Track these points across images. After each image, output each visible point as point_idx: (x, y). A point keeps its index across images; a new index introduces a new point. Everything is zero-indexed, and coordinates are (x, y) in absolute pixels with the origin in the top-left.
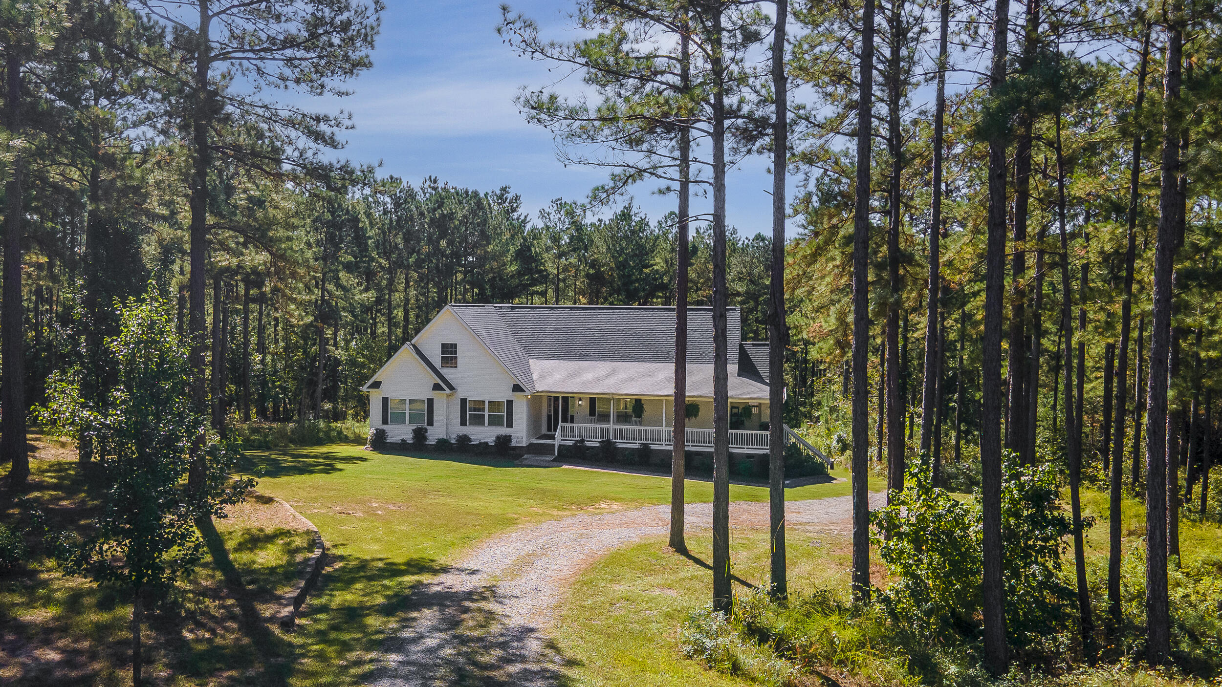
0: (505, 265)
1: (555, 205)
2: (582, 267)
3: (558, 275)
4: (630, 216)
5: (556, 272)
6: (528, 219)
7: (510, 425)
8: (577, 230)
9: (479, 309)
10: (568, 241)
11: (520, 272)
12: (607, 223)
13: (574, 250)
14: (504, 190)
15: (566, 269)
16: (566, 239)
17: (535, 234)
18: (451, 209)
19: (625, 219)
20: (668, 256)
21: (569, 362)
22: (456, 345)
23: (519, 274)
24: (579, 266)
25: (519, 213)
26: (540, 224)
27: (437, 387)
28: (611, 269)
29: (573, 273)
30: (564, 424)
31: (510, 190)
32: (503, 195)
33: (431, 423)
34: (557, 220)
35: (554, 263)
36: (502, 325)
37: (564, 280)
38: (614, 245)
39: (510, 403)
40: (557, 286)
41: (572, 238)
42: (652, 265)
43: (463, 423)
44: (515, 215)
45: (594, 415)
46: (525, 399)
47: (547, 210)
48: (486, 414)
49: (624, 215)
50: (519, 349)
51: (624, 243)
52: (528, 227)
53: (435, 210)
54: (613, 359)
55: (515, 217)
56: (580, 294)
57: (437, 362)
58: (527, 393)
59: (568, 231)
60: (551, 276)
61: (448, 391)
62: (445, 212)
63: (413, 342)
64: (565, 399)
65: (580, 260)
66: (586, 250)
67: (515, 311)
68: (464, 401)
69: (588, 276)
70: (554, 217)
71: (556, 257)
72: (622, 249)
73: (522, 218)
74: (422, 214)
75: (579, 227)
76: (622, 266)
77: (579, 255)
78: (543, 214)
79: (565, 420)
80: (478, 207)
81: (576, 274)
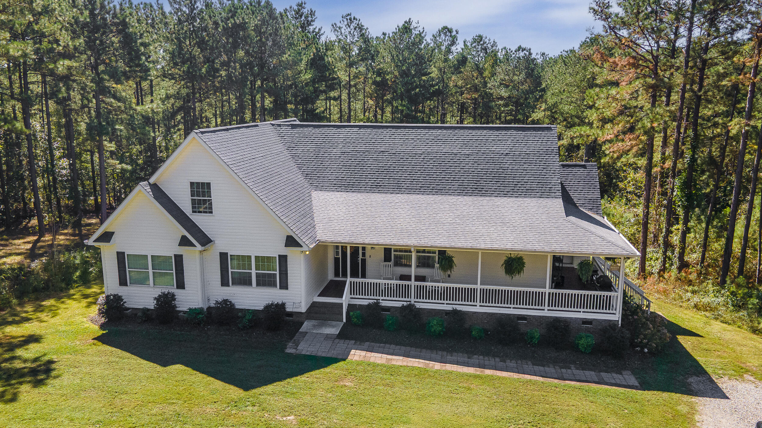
0: (300, 72)
1: (345, 20)
2: (370, 76)
3: (350, 82)
4: (410, 30)
5: (348, 80)
6: (322, 32)
7: (284, 286)
8: (365, 42)
9: (248, 130)
10: (357, 52)
11: (314, 79)
12: (391, 35)
13: (362, 60)
14: (300, 5)
15: (356, 77)
16: (355, 51)
17: (329, 46)
18: (243, 19)
19: (407, 32)
20: (442, 66)
21: (359, 195)
22: (209, 184)
23: (313, 81)
24: (367, 74)
25: (314, 27)
26: (333, 38)
27: (184, 242)
28: (396, 77)
29: (362, 80)
30: (353, 280)
31: (306, 6)
32: (299, 10)
33: (181, 285)
34: (347, 33)
35: (346, 71)
36: (280, 147)
37: (355, 86)
38: (397, 56)
39: (283, 259)
40: (349, 91)
41: (360, 49)
42: (430, 73)
43: (224, 283)
44: (311, 28)
45: (390, 260)
46: (302, 255)
47: (339, 25)
48: (254, 272)
49: (406, 28)
50: (299, 178)
51: (406, 54)
52: (323, 39)
53: (228, 19)
54: (410, 190)
55: (311, 30)
56: (368, 97)
57: (186, 205)
58: (305, 248)
59: (357, 43)
60: (343, 83)
61: (199, 247)
62: (238, 21)
63: (152, 180)
64: (355, 250)
65: (367, 69)
66: (373, 59)
67: (296, 130)
68: (223, 256)
69: (375, 83)
70: (345, 30)
71: (347, 67)
72: (405, 60)
73: (317, 30)
74: (216, 23)
75: (366, 40)
76: (405, 74)
77: (366, 65)
78: (335, 28)
79: (354, 274)
80: (270, 16)
81: (365, 81)
